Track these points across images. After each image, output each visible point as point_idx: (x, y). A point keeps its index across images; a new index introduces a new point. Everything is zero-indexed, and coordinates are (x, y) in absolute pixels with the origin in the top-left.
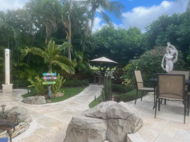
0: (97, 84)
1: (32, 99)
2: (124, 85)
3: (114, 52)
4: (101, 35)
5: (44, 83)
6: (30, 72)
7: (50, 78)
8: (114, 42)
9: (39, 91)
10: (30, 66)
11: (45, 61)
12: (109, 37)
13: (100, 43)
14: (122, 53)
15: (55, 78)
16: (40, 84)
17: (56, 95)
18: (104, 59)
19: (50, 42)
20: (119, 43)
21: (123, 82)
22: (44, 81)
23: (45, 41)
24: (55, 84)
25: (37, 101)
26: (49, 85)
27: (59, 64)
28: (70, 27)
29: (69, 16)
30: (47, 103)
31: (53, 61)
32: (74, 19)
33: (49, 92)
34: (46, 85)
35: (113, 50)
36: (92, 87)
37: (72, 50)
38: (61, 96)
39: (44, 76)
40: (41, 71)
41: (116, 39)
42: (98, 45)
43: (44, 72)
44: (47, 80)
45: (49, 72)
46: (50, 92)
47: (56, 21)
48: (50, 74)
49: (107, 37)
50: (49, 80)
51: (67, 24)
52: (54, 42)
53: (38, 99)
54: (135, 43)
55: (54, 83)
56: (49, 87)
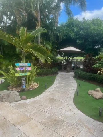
0: (66, 72)
1: (3, 96)
2: (100, 74)
3: (80, 42)
4: (67, 26)
5: (17, 75)
6: (4, 62)
7: (24, 69)
8: (81, 32)
9: (11, 83)
10: (3, 56)
11: (17, 50)
12: (74, 28)
13: (66, 34)
14: (87, 43)
15: (30, 69)
16: (13, 76)
17: (31, 87)
18: (72, 48)
19: (22, 28)
20: (84, 33)
21: (99, 71)
22: (16, 72)
23: (16, 31)
24: (29, 76)
25: (9, 99)
26: (23, 77)
27: (33, 52)
28: (40, 17)
29: (38, 5)
30: (22, 99)
31: (26, 49)
32: (43, 9)
33: (23, 85)
34: (20, 76)
35: (79, 40)
36: (62, 75)
37: (41, 40)
38: (36, 87)
39: (17, 66)
40: (14, 61)
41: (82, 29)
42: (65, 35)
43: (17, 62)
44: (20, 71)
45: (22, 62)
46: (25, 84)
47: (27, 11)
48: (23, 64)
49: (73, 28)
50: (23, 72)
51: (37, 14)
52: (25, 29)
53: (10, 95)
54: (101, 32)
55: (29, 74)
56: (23, 79)
